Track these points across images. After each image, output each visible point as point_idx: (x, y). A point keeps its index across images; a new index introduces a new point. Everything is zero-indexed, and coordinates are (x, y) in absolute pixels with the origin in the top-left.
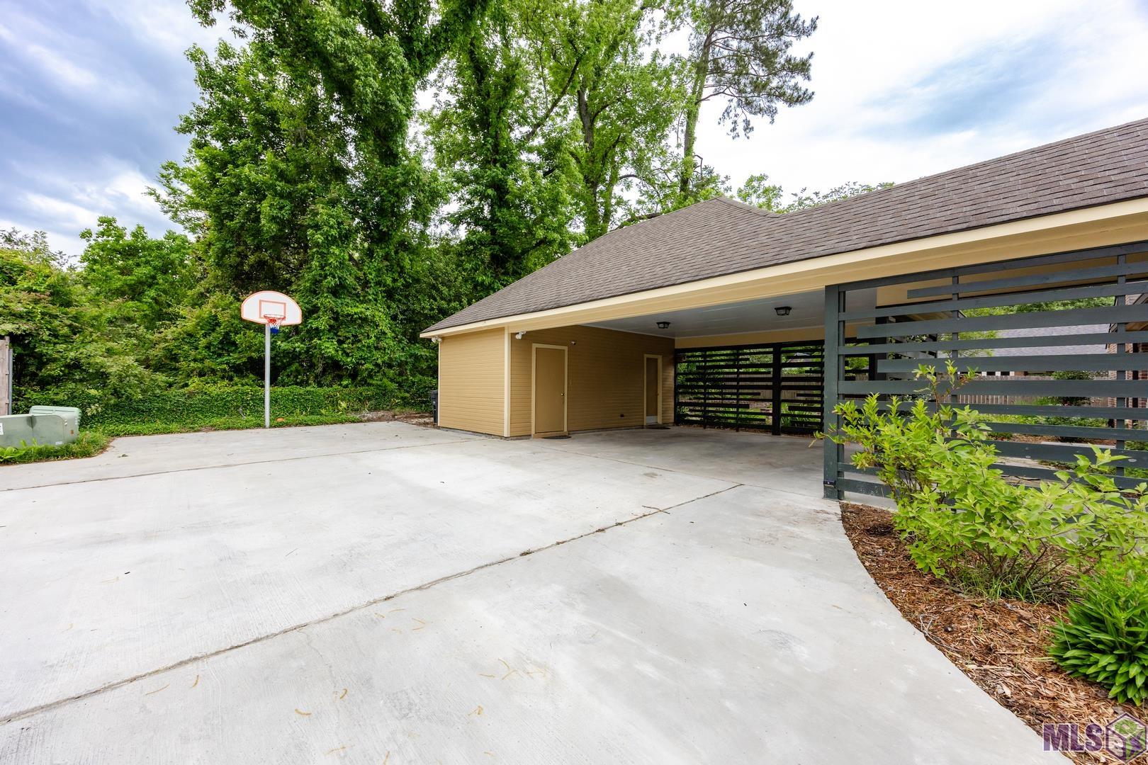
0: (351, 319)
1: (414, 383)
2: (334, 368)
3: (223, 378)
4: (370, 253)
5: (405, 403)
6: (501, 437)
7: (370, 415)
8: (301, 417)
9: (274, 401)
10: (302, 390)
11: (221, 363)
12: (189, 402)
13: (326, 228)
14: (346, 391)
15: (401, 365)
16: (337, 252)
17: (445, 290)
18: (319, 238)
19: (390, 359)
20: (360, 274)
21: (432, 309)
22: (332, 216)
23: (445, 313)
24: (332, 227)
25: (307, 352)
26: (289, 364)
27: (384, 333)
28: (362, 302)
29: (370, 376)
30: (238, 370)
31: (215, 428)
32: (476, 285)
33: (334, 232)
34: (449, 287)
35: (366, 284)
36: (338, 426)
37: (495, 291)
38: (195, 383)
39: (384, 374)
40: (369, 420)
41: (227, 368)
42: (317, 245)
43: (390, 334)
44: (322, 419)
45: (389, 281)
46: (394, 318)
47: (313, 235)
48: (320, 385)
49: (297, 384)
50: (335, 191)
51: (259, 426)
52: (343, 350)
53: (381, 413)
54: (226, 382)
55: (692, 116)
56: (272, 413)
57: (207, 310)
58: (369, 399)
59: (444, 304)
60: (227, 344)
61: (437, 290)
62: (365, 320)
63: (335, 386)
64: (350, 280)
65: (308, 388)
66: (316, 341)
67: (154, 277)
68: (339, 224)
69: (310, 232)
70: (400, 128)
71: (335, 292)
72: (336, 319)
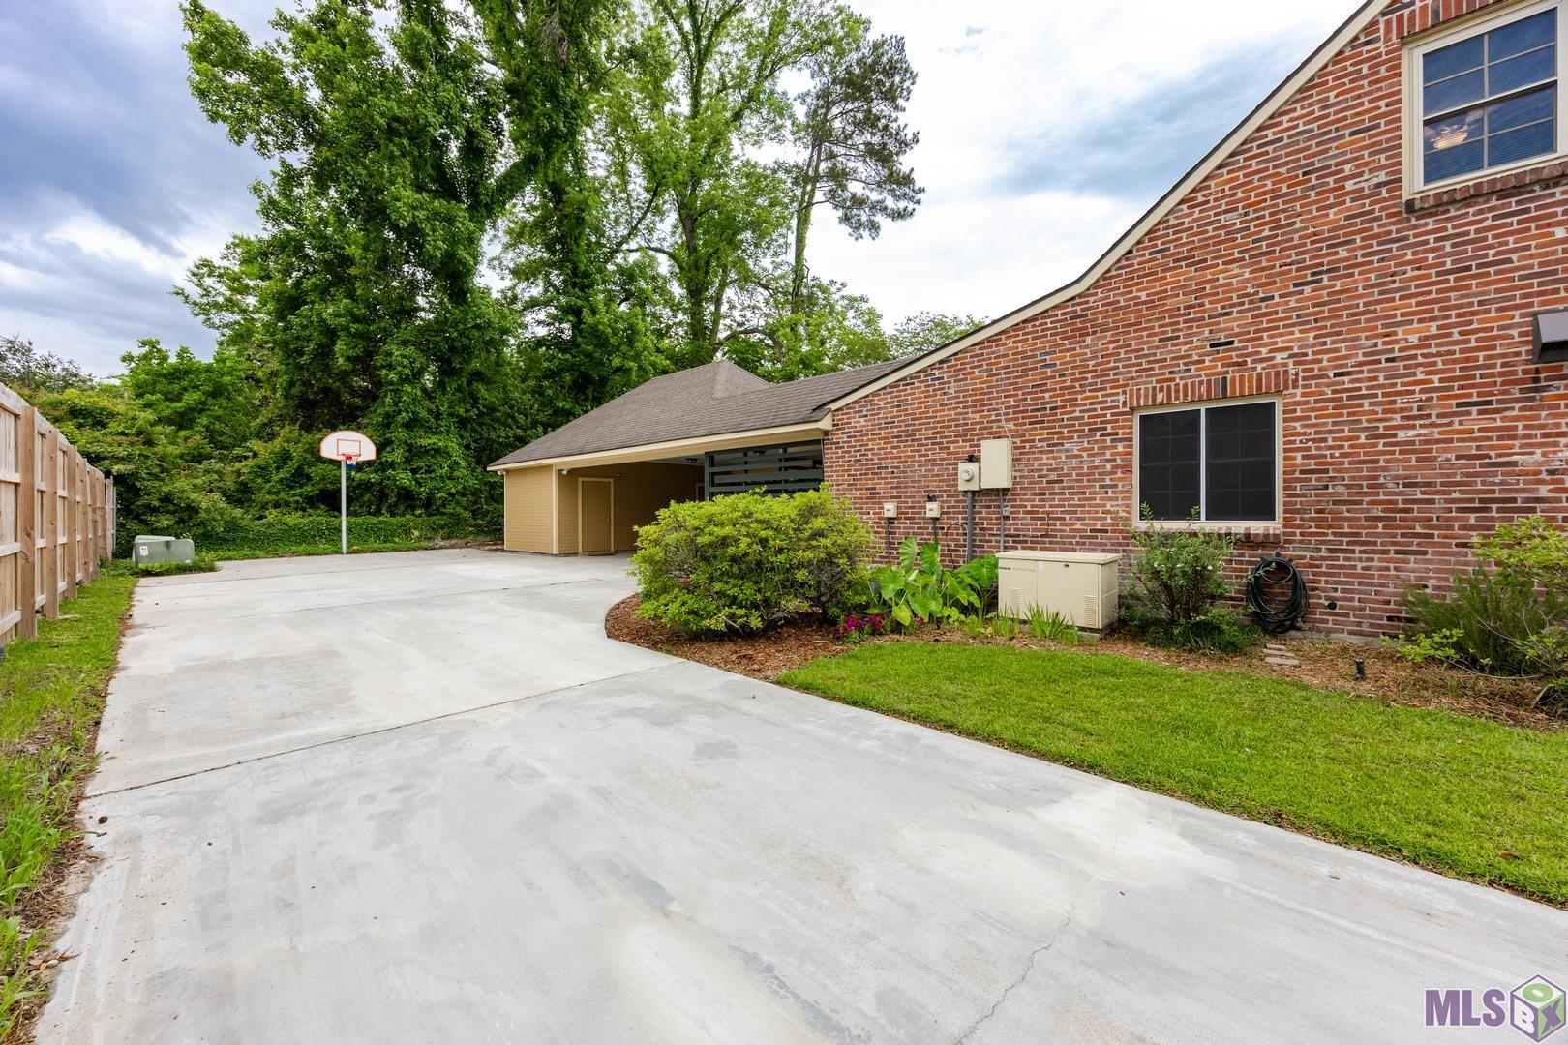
0: (425, 451)
1: (488, 512)
2: (407, 498)
3: (296, 509)
4: (441, 386)
5: (480, 531)
6: (552, 555)
7: (443, 543)
8: (376, 545)
9: (349, 530)
10: (375, 520)
11: (294, 495)
12: (270, 531)
13: (399, 368)
14: (419, 520)
15: (476, 493)
16: (409, 389)
17: (521, 419)
18: (393, 377)
19: (464, 488)
20: (432, 407)
21: (509, 438)
22: (404, 357)
23: (523, 442)
24: (404, 367)
25: (381, 483)
26: (362, 496)
27: (457, 463)
28: (434, 433)
29: (444, 505)
30: (311, 502)
31: (296, 554)
32: (557, 412)
33: (407, 371)
34: (526, 416)
35: (438, 416)
36: (412, 553)
37: (575, 418)
38: (272, 515)
39: (458, 503)
40: (441, 548)
41: (301, 501)
42: (391, 383)
43: (463, 464)
44: (395, 546)
45: (461, 411)
46: (467, 447)
47: (387, 375)
48: (393, 515)
49: (369, 513)
50: (406, 332)
51: (336, 553)
52: (416, 480)
53: (453, 542)
54: (300, 513)
55: (804, 221)
56: (348, 541)
57: (277, 444)
58: (442, 528)
59: (520, 433)
60: (300, 476)
61: (513, 418)
62: (438, 451)
63: (408, 516)
64: (423, 414)
65: (381, 518)
66: (390, 472)
67: (204, 403)
68: (411, 363)
69: (384, 372)
70: (469, 272)
71: (408, 426)
72: (409, 451)
